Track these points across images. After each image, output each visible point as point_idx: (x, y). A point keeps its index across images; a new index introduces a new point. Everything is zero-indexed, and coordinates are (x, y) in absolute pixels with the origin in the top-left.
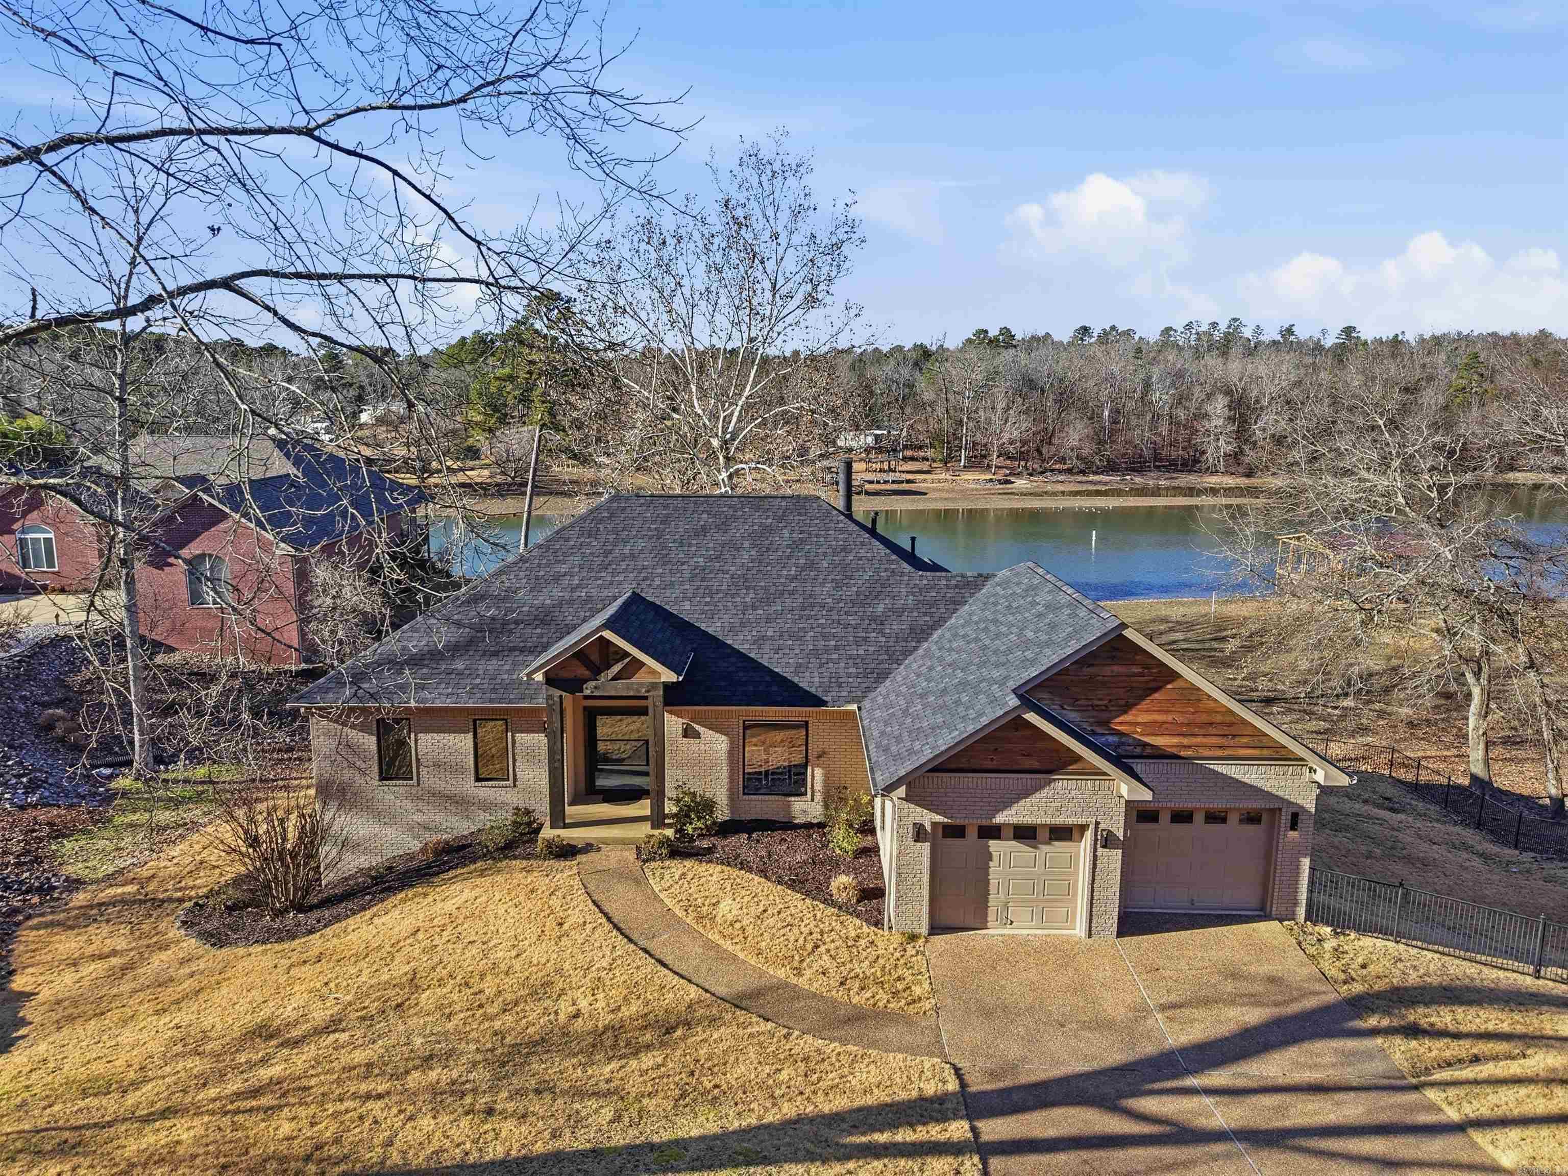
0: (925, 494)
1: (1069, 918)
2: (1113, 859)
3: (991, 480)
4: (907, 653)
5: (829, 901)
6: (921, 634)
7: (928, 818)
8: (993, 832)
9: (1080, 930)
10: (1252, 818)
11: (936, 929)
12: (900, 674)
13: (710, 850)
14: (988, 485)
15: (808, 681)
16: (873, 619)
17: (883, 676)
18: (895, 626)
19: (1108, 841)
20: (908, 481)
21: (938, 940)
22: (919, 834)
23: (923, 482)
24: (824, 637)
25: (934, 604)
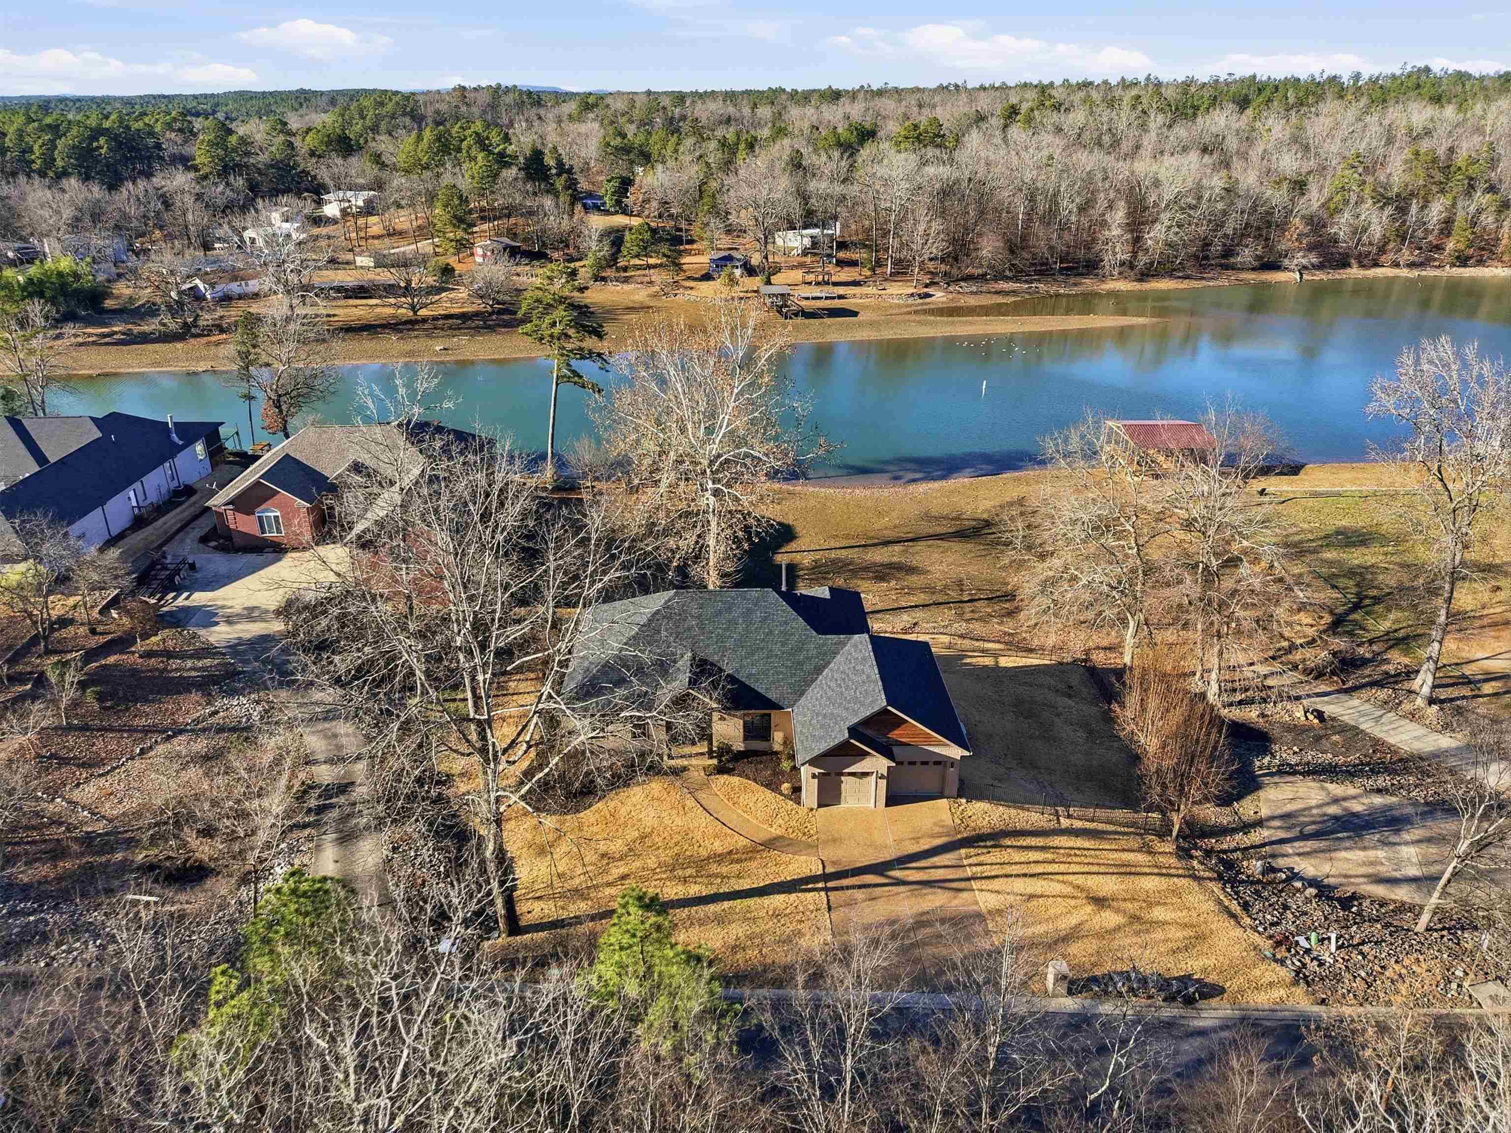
0: (855, 314)
1: (868, 801)
2: (883, 783)
3: (912, 295)
4: (813, 681)
5: (781, 794)
6: (819, 670)
7: (817, 771)
8: (842, 774)
9: (872, 805)
10: (937, 763)
11: (820, 806)
12: (810, 692)
13: (733, 769)
14: (910, 301)
15: (772, 695)
16: (799, 663)
17: (802, 694)
18: (807, 667)
19: (882, 777)
20: (841, 297)
21: (821, 810)
22: (814, 776)
23: (855, 298)
24: (778, 673)
25: (825, 654)
